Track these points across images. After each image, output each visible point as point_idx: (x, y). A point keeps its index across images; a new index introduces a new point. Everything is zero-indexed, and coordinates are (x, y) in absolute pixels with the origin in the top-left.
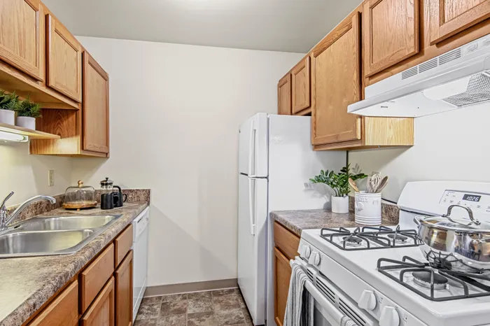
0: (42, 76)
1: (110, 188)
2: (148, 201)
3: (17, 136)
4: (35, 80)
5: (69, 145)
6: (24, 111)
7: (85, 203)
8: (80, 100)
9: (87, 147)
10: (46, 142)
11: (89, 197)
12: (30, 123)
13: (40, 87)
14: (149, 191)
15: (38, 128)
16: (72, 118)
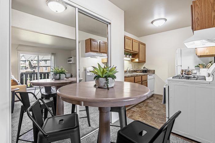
0: (132, 50)
1: (145, 69)
2: (154, 73)
3: (129, 59)
4: (131, 50)
5: (137, 60)
6: (130, 55)
7: (140, 72)
8: (138, 52)
9: (140, 60)
10: (133, 60)
11: (141, 70)
12: (131, 57)
13: (132, 51)
14: (154, 70)
15: (132, 57)
16: (137, 55)
